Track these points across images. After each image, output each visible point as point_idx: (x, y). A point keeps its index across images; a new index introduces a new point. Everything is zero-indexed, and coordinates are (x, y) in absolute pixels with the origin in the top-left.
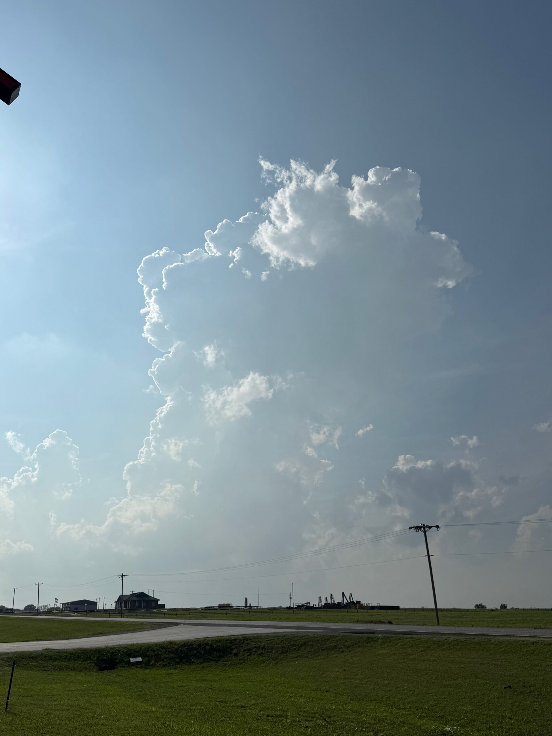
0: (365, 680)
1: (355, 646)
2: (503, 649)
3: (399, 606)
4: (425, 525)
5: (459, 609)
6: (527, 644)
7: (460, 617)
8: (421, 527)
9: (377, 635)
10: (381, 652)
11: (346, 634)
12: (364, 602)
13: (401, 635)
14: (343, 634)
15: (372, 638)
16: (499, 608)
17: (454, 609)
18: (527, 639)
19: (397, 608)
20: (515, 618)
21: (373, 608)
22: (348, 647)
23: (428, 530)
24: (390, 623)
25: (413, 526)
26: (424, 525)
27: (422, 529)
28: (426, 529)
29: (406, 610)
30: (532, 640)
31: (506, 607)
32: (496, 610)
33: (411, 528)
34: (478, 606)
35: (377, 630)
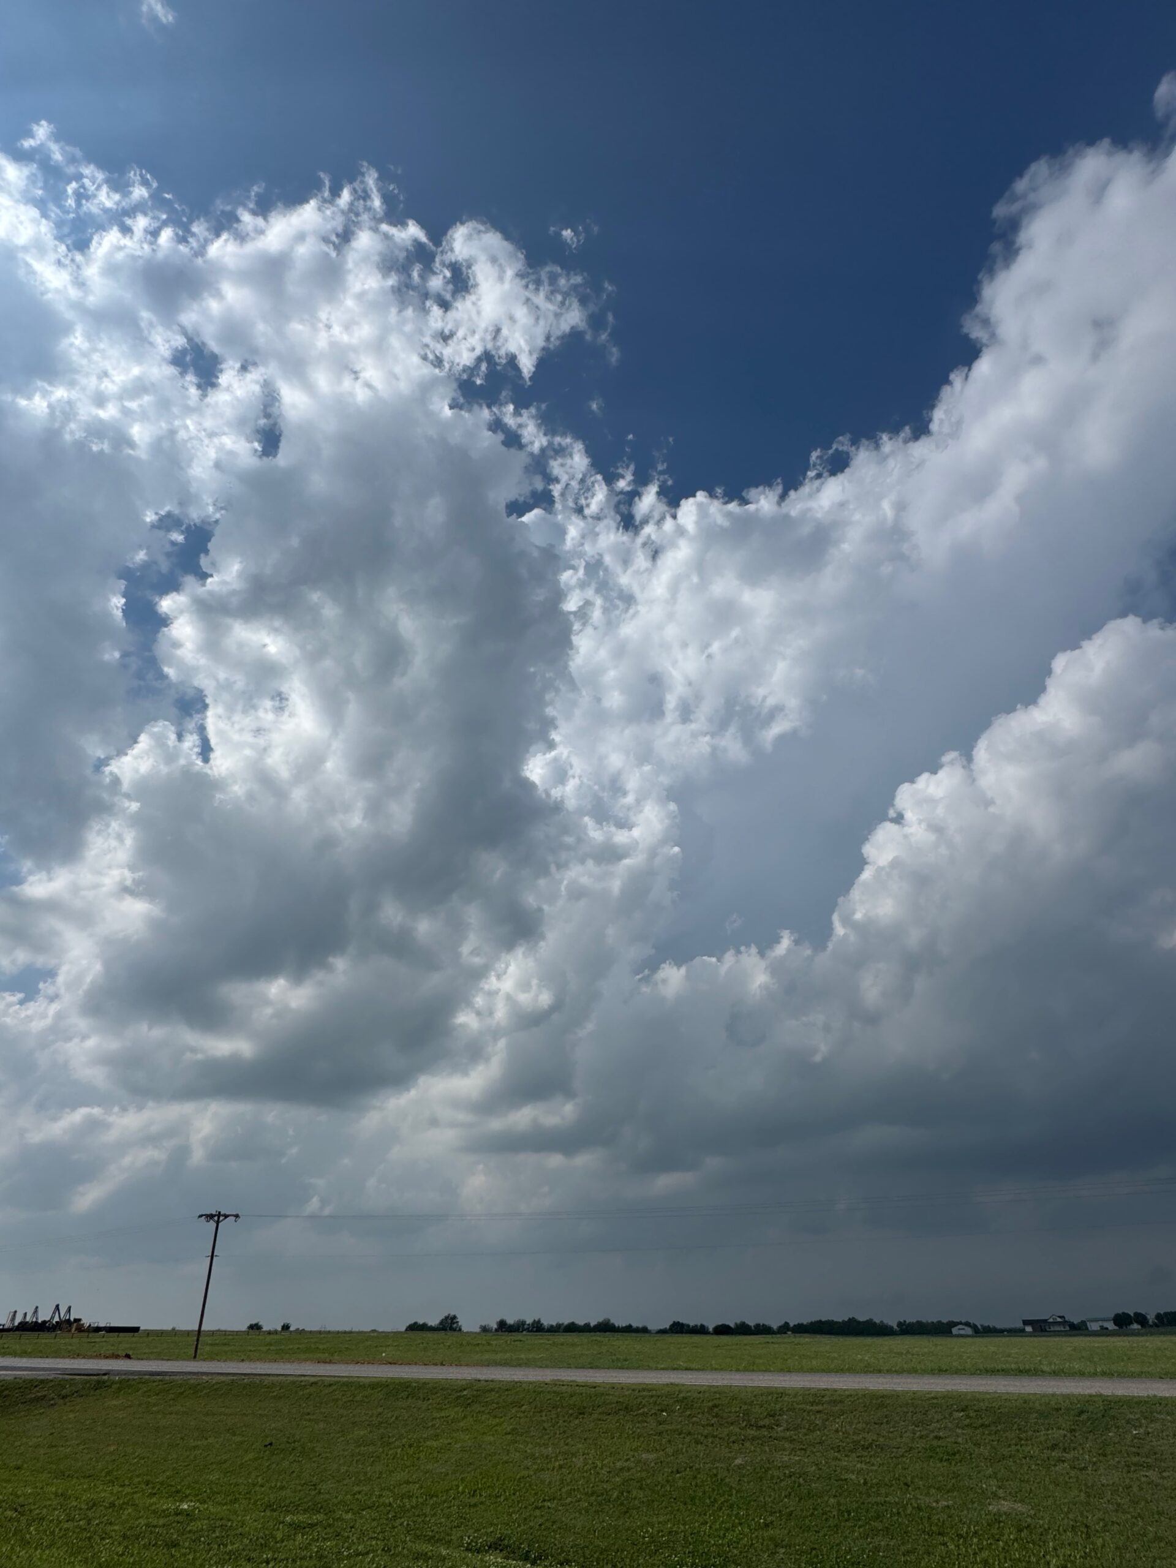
0: (81, 1447)
1: (75, 1395)
2: (275, 1394)
3: (139, 1328)
4: (222, 1213)
5: (225, 1331)
6: (306, 1385)
7: (225, 1344)
8: (215, 1216)
9: (112, 1377)
10: (114, 1402)
11: (67, 1377)
12: (86, 1322)
13: (147, 1377)
14: (61, 1376)
15: (104, 1382)
16: (279, 1329)
17: (219, 1331)
18: (307, 1378)
19: (136, 1330)
20: (298, 1346)
21: (98, 1329)
22: (64, 1397)
23: (222, 1221)
24: (128, 1356)
25: (204, 1213)
26: (220, 1213)
27: (216, 1218)
28: (221, 1218)
29: (148, 1333)
30: (313, 1380)
31: (289, 1327)
32: (276, 1332)
33: (201, 1216)
34: (251, 1327)
35: (112, 1370)
